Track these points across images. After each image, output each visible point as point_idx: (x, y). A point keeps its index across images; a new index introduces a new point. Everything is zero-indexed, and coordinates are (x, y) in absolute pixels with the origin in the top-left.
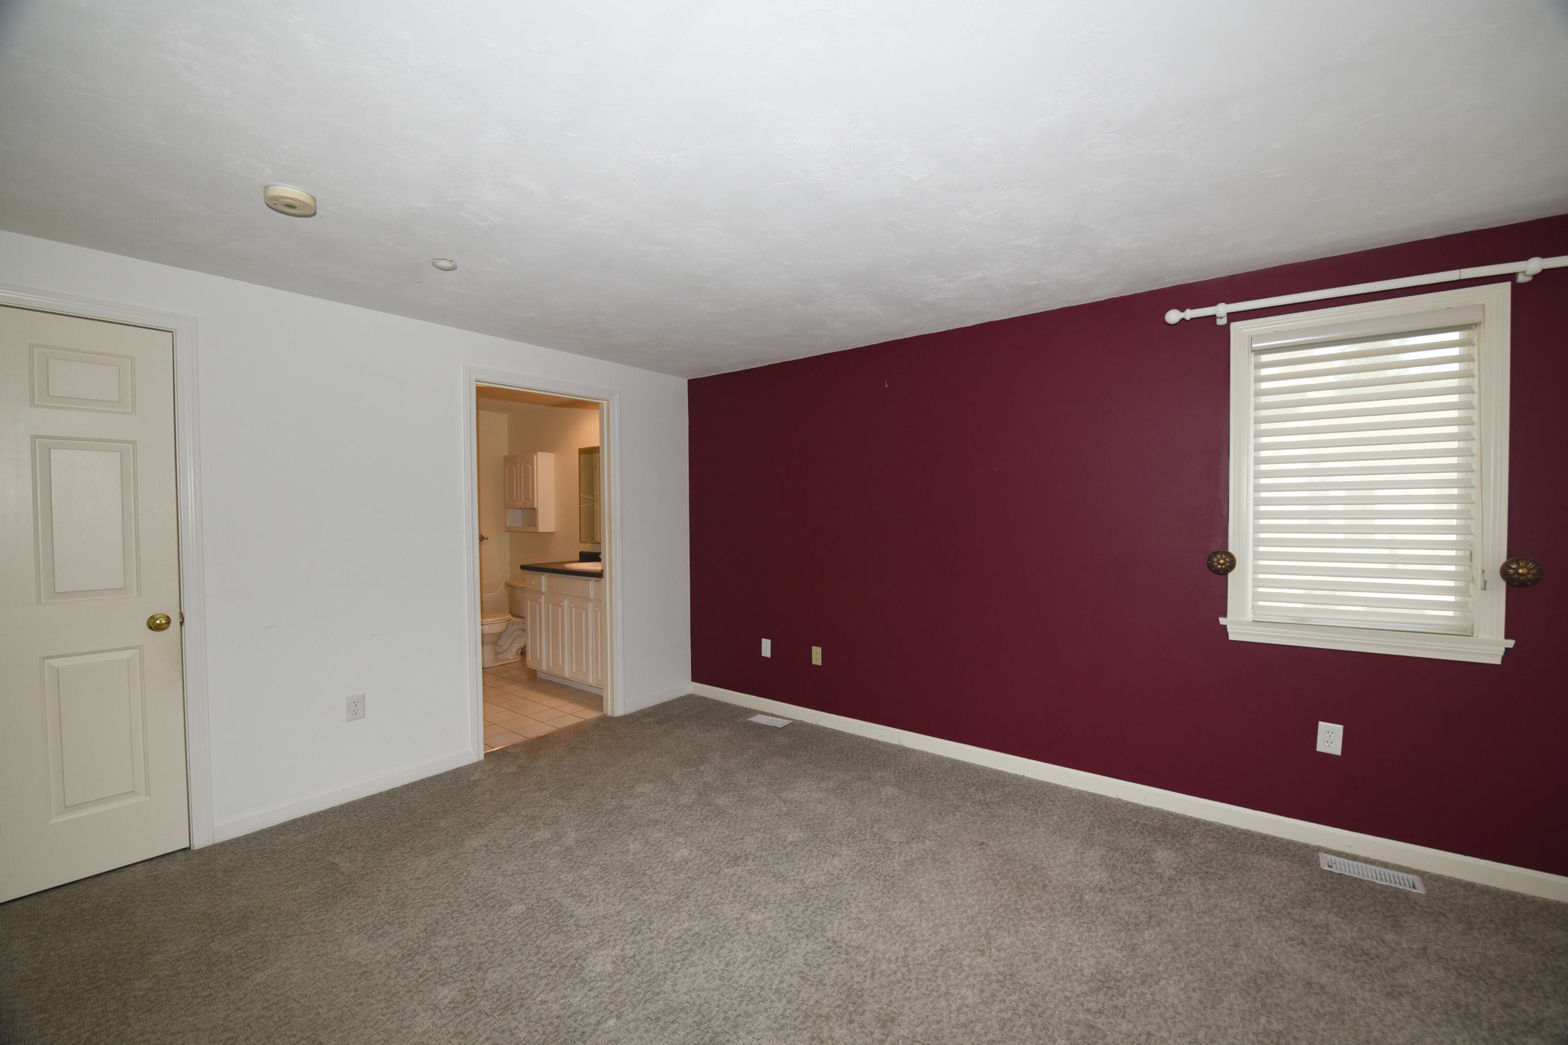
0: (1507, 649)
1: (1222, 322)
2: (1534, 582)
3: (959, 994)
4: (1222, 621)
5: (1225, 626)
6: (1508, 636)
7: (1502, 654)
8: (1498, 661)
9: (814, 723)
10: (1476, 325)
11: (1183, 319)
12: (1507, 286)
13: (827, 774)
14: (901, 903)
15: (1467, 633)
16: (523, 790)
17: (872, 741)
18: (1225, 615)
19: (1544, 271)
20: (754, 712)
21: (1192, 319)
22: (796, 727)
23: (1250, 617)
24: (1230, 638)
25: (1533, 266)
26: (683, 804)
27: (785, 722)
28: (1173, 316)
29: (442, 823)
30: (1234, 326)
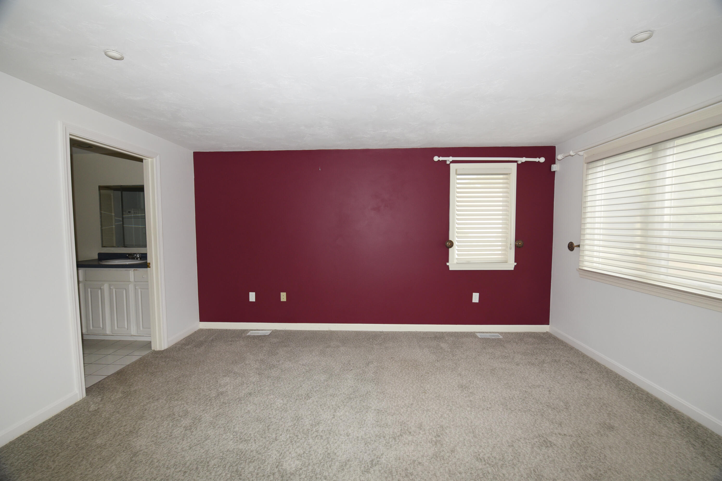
0: (515, 265)
1: (448, 163)
2: (522, 246)
3: (431, 408)
4: (448, 264)
5: (448, 266)
6: (515, 262)
7: (514, 267)
8: (513, 269)
9: (283, 329)
10: (509, 174)
11: (439, 160)
12: (516, 163)
13: (311, 349)
14: (386, 387)
15: (506, 262)
16: (142, 404)
17: (316, 331)
18: (448, 262)
19: (526, 161)
20: (247, 331)
21: (442, 160)
22: (275, 333)
23: (455, 261)
24: (450, 269)
25: (524, 159)
26: (255, 381)
27: (270, 332)
28: (436, 159)
29: (98, 441)
30: (452, 165)
